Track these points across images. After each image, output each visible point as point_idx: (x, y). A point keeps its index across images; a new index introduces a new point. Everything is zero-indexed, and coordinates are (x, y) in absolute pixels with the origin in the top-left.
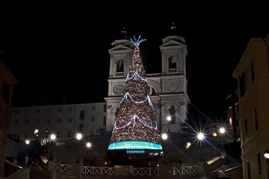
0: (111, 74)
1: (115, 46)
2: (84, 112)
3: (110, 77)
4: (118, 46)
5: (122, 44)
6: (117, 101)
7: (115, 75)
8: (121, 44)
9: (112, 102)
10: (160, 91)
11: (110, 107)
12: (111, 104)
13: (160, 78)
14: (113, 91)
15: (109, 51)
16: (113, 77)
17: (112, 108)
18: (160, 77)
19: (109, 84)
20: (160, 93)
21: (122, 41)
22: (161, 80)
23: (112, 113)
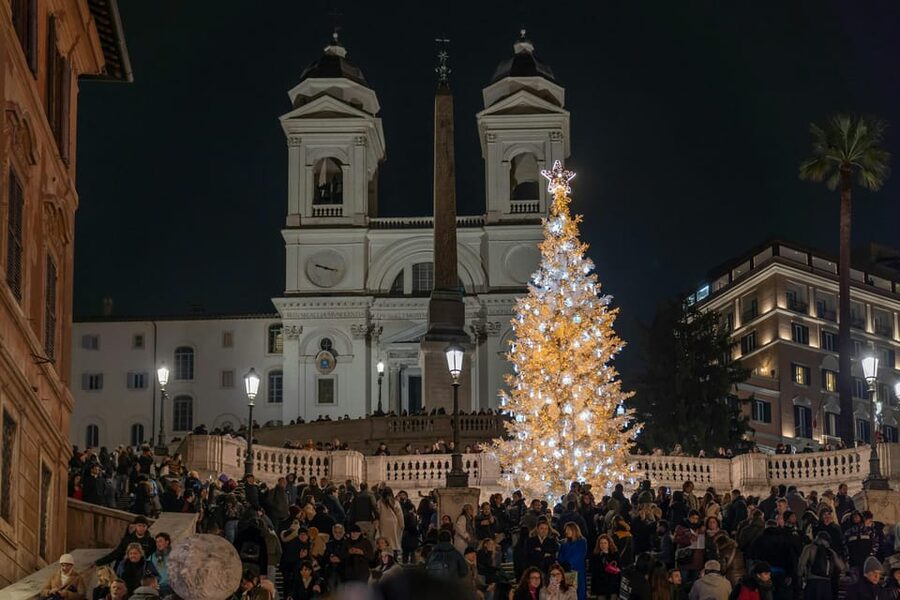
0: (292, 208)
1: (304, 100)
2: (191, 350)
3: (289, 221)
4: (318, 100)
5: (336, 94)
6: (323, 311)
7: (309, 214)
8: (330, 96)
9: (305, 317)
10: (479, 281)
11: (295, 333)
12: (298, 323)
13: (483, 233)
14: (302, 273)
15: (283, 118)
16: (304, 222)
17: (302, 337)
18: (479, 229)
19: (287, 246)
20: (481, 287)
21: (330, 85)
22: (485, 240)
23: (303, 354)
